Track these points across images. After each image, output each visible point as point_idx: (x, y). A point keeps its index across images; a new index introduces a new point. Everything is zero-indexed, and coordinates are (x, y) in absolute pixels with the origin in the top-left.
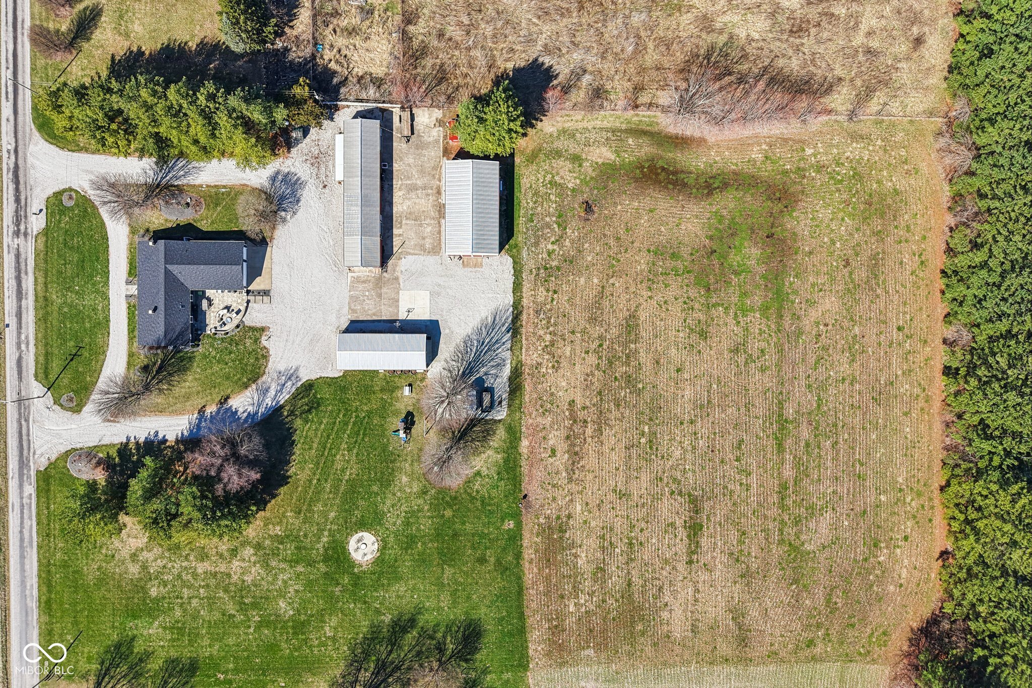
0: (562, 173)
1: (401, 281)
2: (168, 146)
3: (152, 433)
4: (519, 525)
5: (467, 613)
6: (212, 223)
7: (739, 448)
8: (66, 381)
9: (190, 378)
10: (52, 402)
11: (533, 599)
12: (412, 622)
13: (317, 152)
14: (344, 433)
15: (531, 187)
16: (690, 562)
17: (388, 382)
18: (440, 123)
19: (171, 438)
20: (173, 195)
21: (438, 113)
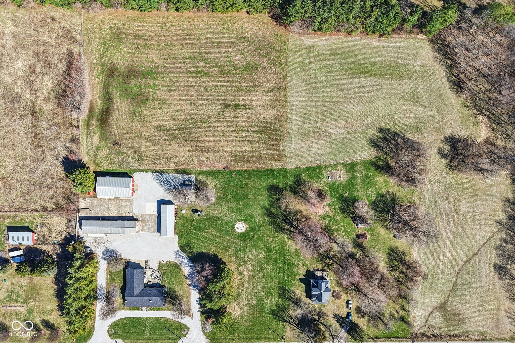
0: (103, 154)
1: (143, 214)
2: (90, 295)
3: (197, 303)
4: (234, 171)
5: (265, 190)
6: (120, 281)
7: (207, 89)
8: (177, 332)
9: (177, 289)
10: (185, 337)
11: (260, 166)
12: (268, 210)
13: (95, 243)
14: (199, 234)
15: (108, 165)
16: (249, 108)
17: (180, 219)
18: (84, 198)
19: (199, 296)
20: (110, 295)
21: (81, 199)
